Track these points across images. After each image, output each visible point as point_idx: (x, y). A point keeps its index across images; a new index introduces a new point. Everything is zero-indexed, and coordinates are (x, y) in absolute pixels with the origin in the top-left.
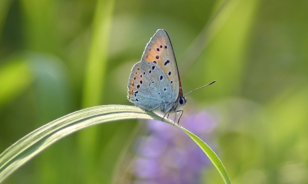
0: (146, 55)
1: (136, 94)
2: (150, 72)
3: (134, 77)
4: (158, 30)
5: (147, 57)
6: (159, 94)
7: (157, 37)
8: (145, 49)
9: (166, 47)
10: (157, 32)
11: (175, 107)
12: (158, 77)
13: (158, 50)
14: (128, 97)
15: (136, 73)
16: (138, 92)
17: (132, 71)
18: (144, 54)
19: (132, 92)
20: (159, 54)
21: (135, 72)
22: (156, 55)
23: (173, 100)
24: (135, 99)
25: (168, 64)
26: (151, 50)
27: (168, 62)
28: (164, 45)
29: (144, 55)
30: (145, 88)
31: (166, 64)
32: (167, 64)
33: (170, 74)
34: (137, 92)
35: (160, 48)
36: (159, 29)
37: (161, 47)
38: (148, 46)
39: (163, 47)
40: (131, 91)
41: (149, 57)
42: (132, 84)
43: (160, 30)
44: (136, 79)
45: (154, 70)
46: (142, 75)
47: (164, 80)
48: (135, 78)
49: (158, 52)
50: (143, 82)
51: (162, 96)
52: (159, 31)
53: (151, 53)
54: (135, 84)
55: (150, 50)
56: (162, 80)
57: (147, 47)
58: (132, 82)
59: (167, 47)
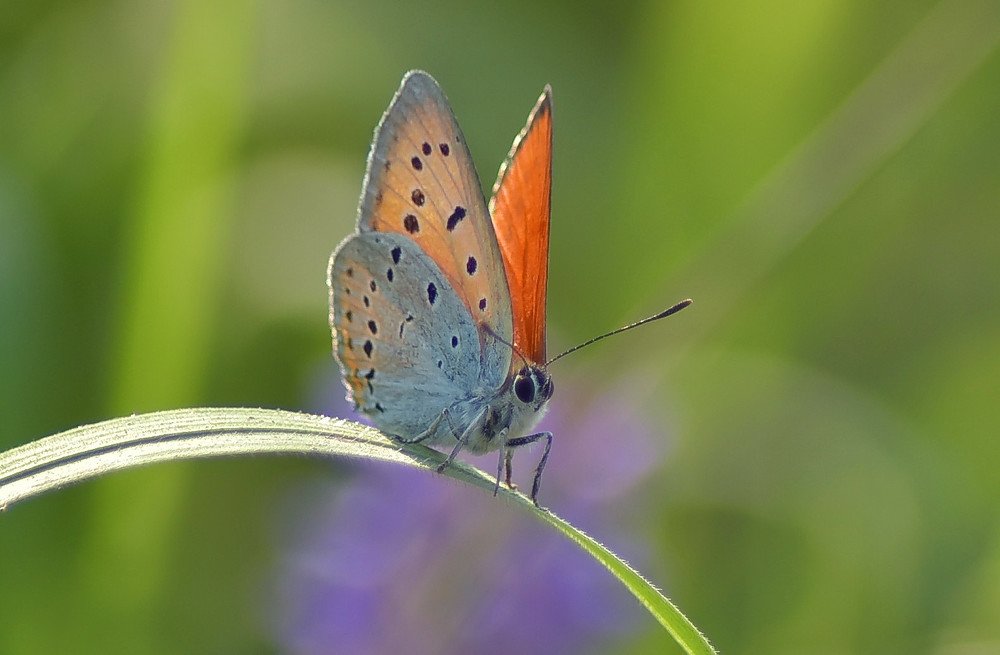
0: (375, 193)
1: (372, 381)
2: (390, 275)
3: (344, 312)
4: (408, 75)
5: (380, 198)
6: (440, 363)
7: (407, 105)
8: (369, 165)
9: (445, 150)
10: (403, 82)
11: (504, 414)
12: (420, 293)
13: (416, 163)
14: (349, 399)
15: (348, 291)
16: (376, 374)
17: (333, 285)
18: (368, 187)
19: (356, 376)
20: (423, 181)
21: (344, 289)
22: (414, 189)
23: (492, 385)
24: (374, 406)
25: (459, 224)
26: (392, 167)
27: (459, 214)
28: (438, 139)
29: (368, 193)
30: (392, 350)
31: (452, 223)
32: (455, 223)
33: (471, 266)
34: (370, 376)
35: (422, 158)
36: (412, 72)
37: (427, 149)
38: (376, 152)
39: (436, 151)
40: (352, 374)
41: (388, 198)
42: (346, 341)
43: (416, 74)
44: (354, 315)
45: (399, 264)
46: (368, 297)
47: (444, 302)
48: (349, 315)
49: (416, 171)
50: (378, 325)
51: (450, 373)
52: (410, 79)
53: (392, 180)
54: (355, 343)
55: (387, 165)
56: (438, 300)
57: (374, 156)
58: (345, 332)
59: (450, 148)
